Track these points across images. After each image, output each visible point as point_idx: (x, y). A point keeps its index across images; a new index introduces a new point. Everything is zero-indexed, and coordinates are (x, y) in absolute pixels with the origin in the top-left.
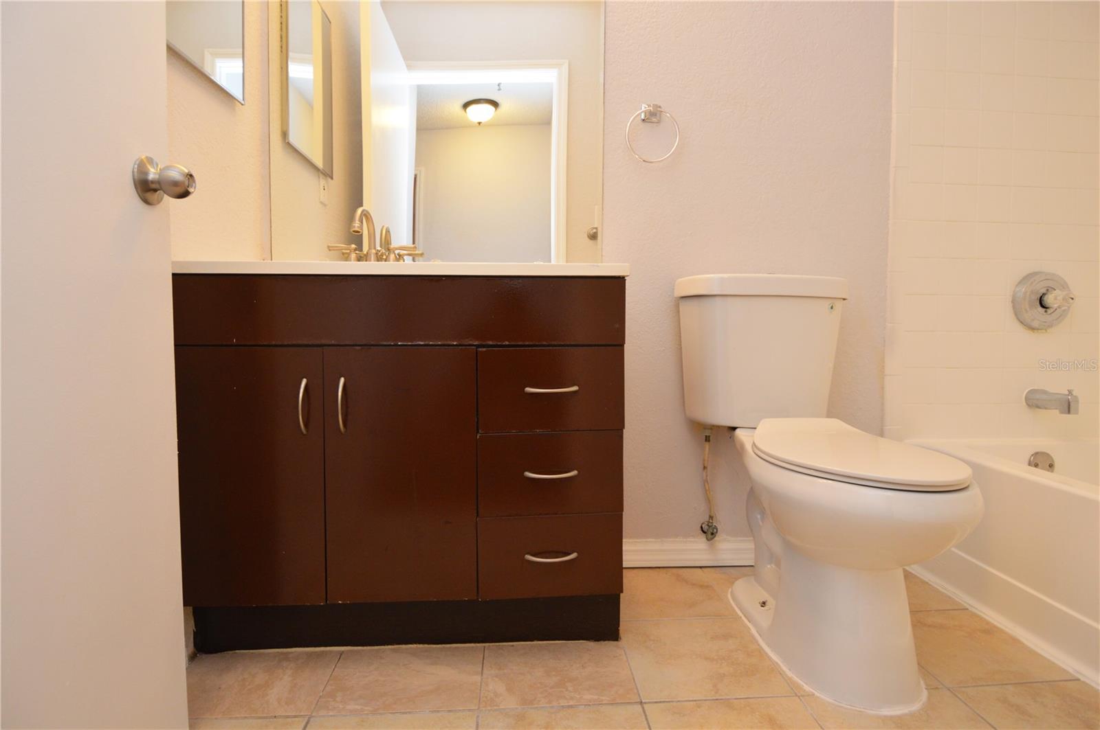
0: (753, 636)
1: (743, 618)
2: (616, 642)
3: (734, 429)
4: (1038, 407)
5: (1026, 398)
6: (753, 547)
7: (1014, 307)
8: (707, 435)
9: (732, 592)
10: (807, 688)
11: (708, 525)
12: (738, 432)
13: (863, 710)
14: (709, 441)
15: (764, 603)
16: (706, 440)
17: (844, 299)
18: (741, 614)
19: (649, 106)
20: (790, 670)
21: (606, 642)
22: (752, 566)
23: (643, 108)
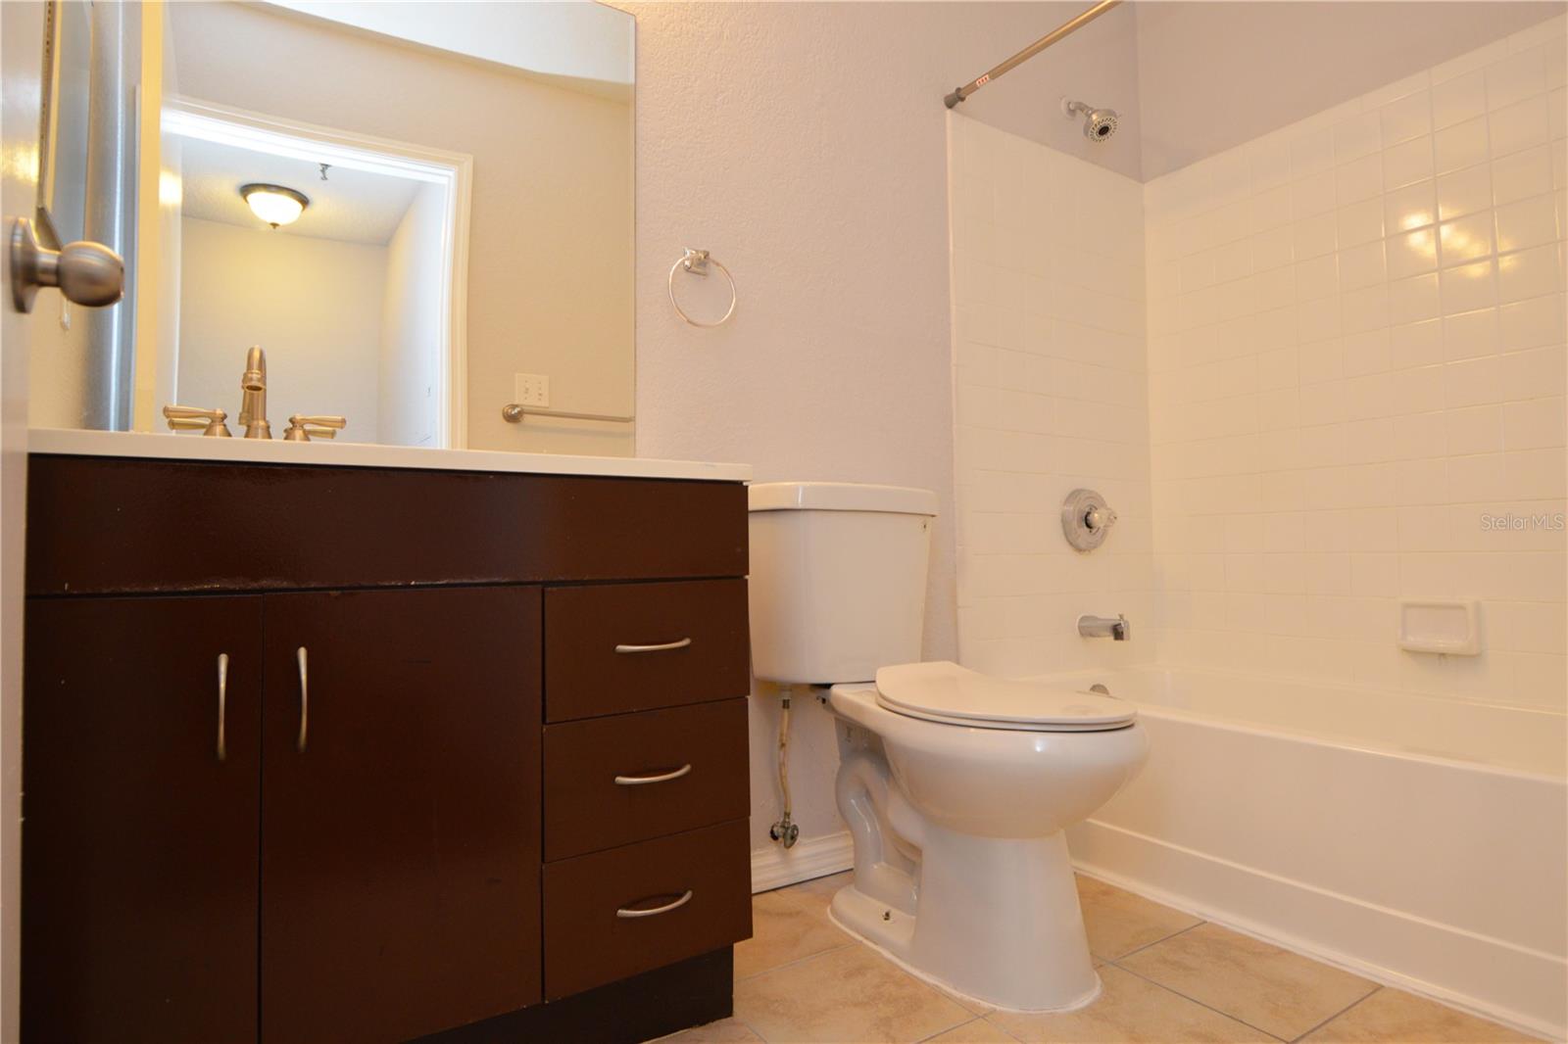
0: (889, 962)
1: (865, 941)
2: (729, 1019)
3: (828, 686)
4: (1091, 635)
5: (1079, 627)
6: (852, 842)
7: (1064, 526)
8: (786, 698)
9: (832, 910)
10: (985, 1004)
11: (783, 827)
12: (835, 689)
13: (1053, 1011)
14: (788, 707)
15: (887, 914)
16: (784, 707)
17: (933, 516)
18: (860, 938)
19: (697, 251)
20: (956, 989)
21: (717, 1022)
22: (851, 870)
23: (688, 254)
